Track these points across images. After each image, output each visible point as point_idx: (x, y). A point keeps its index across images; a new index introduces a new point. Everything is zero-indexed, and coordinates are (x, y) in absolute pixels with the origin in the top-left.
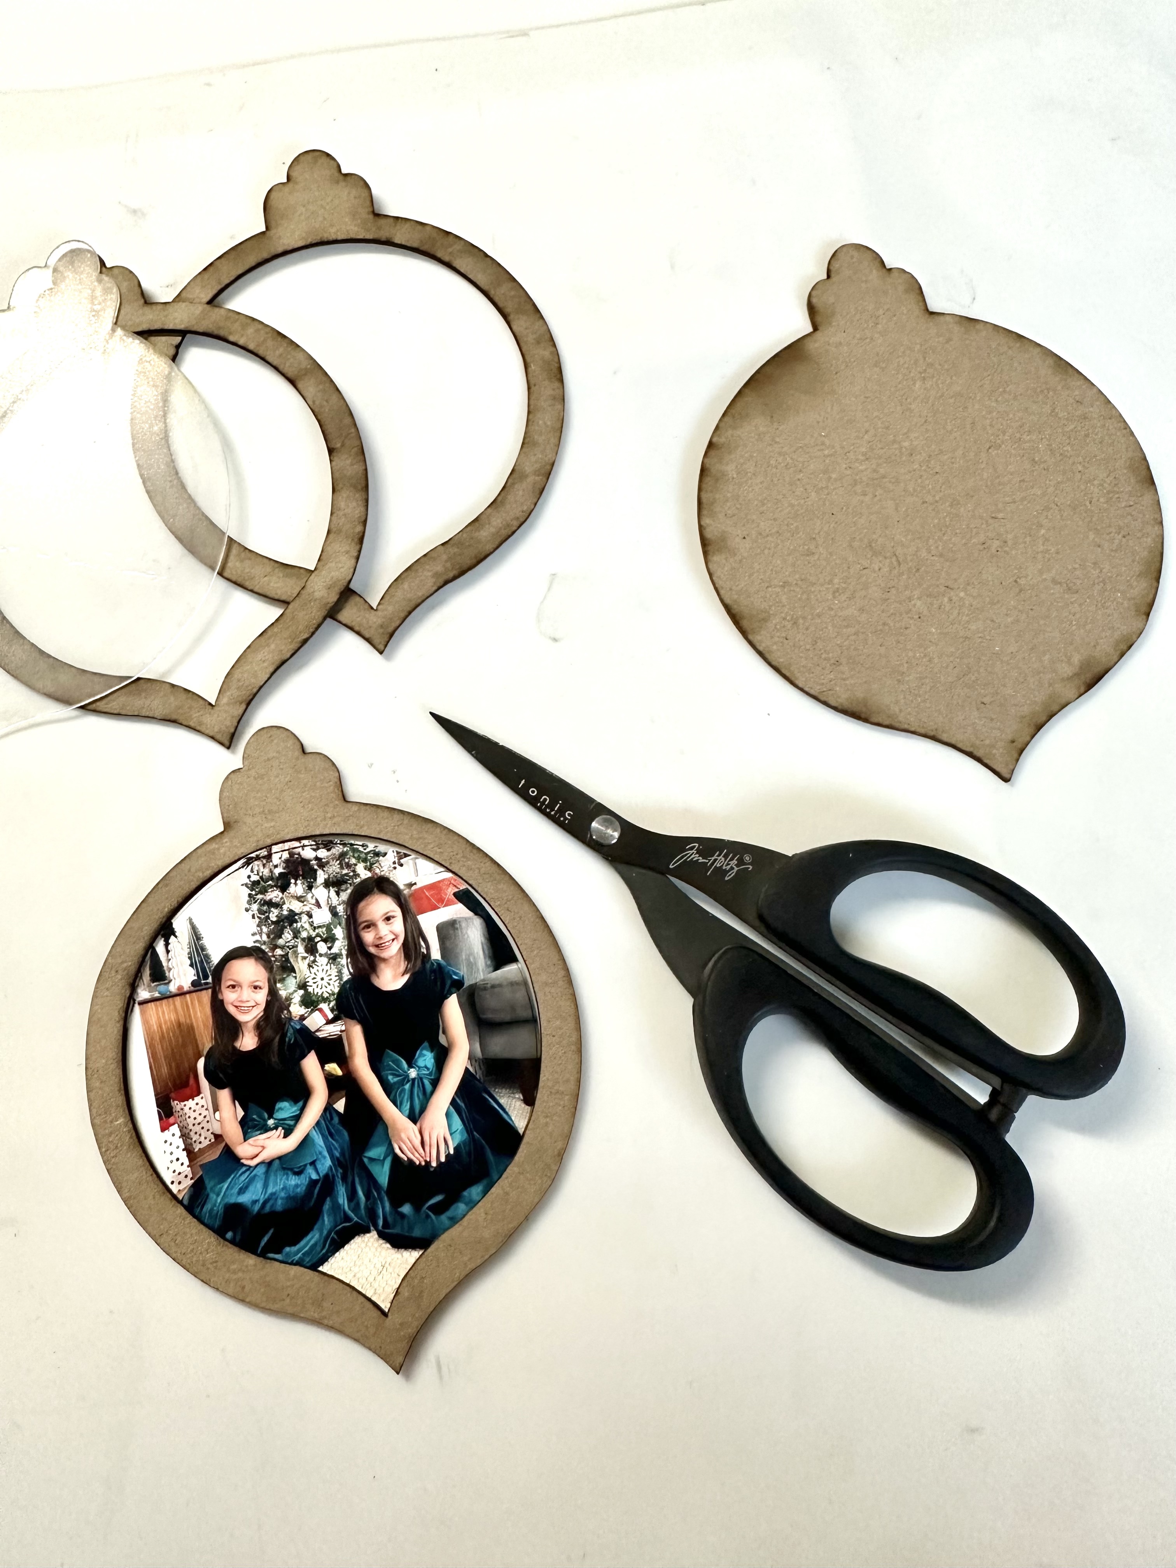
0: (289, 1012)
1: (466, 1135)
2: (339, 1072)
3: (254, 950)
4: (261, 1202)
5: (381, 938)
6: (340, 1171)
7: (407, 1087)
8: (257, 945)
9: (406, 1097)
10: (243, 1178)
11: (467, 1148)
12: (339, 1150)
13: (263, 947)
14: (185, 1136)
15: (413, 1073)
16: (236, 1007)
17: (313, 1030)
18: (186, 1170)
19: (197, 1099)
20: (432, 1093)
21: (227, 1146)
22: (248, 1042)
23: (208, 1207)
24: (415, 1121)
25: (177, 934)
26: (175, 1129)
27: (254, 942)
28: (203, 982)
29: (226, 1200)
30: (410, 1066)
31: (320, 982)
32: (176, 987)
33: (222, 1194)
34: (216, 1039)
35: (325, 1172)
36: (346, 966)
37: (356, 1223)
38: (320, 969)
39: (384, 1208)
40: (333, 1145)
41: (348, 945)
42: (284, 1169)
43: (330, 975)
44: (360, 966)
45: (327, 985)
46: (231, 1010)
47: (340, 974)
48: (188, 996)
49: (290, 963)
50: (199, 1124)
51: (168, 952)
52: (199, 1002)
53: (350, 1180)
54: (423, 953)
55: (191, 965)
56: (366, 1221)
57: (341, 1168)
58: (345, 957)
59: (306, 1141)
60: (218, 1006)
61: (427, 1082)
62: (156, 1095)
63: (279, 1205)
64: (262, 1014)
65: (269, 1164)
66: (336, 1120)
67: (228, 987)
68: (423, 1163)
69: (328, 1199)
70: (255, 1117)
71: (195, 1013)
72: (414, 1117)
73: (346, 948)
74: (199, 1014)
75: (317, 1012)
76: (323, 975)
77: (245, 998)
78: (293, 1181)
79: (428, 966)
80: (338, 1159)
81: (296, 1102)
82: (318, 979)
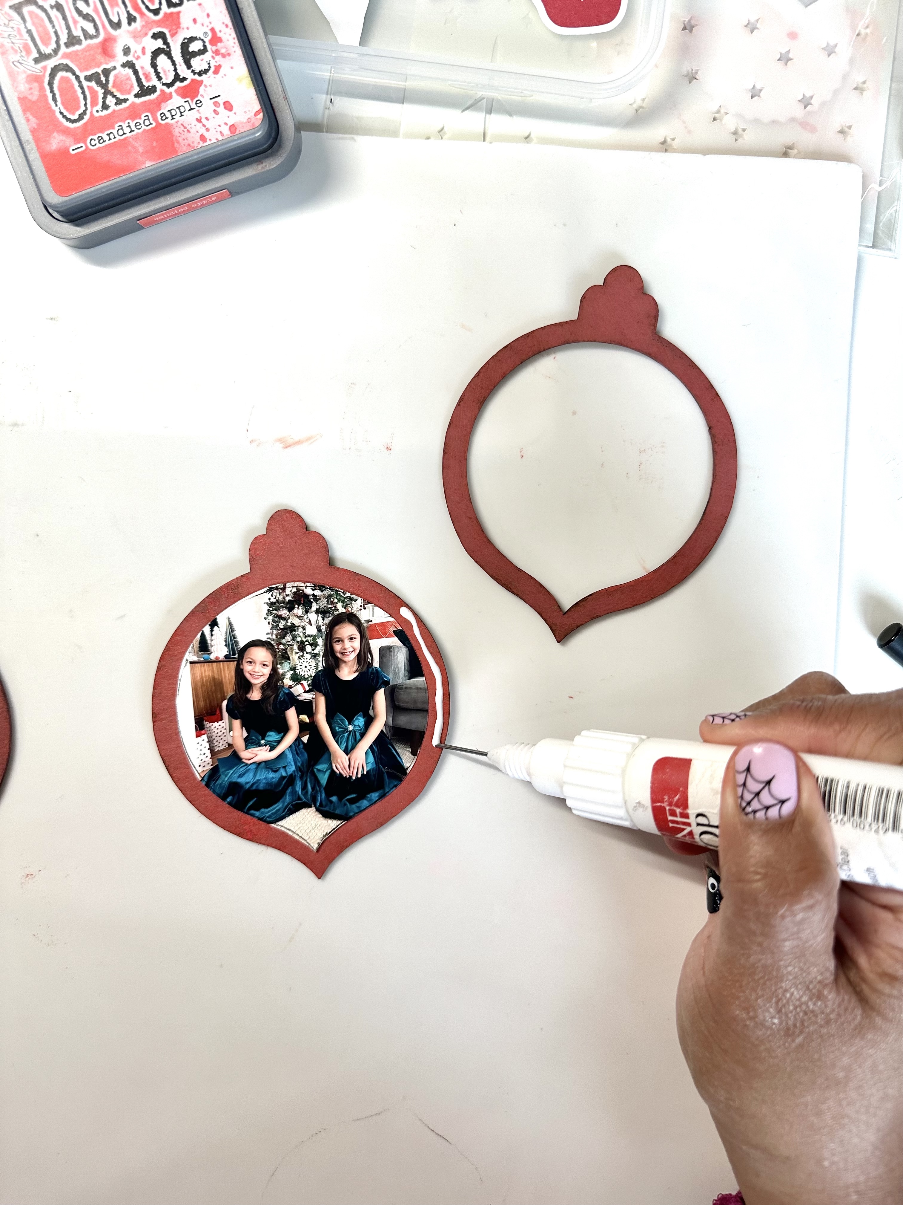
0: (283, 682)
1: (375, 765)
2: (308, 721)
3: (266, 643)
4: (251, 783)
5: (345, 649)
6: (300, 773)
7: (346, 735)
8: (269, 640)
9: (344, 740)
10: (242, 769)
11: (374, 773)
12: (301, 762)
13: (272, 642)
14: (210, 741)
15: (351, 728)
16: (251, 674)
17: (296, 695)
18: (208, 760)
19: (220, 723)
20: (360, 740)
21: (235, 750)
22: (255, 695)
23: (219, 782)
24: (347, 754)
25: (219, 626)
26: (205, 737)
27: (268, 638)
28: (232, 656)
29: (231, 780)
30: (350, 724)
31: (304, 669)
32: (215, 657)
33: (229, 776)
34: (235, 691)
35: (290, 773)
36: (321, 662)
37: (304, 802)
38: (305, 661)
39: (321, 796)
40: (298, 760)
41: (324, 650)
42: (267, 768)
43: (311, 665)
44: (330, 663)
45: (308, 671)
46: (248, 676)
47: (317, 666)
48: (221, 663)
49: (288, 654)
50: (220, 736)
51: (212, 635)
52: (228, 668)
53: (305, 779)
54: (369, 662)
55: (226, 646)
56: (310, 802)
57: (300, 772)
58: (321, 657)
59: (282, 755)
60: (239, 673)
61: (358, 734)
62: (195, 717)
63: (261, 786)
64: (266, 681)
65: (259, 764)
66: (301, 746)
67: (248, 662)
68: (348, 777)
69: (290, 787)
70: (254, 737)
71: (225, 674)
72: (347, 751)
73: (323, 651)
74: (227, 675)
75: (300, 685)
76: (307, 664)
77: (257, 670)
78: (271, 775)
79: (370, 670)
80: (299, 767)
81: (279, 733)
82: (303, 667)
